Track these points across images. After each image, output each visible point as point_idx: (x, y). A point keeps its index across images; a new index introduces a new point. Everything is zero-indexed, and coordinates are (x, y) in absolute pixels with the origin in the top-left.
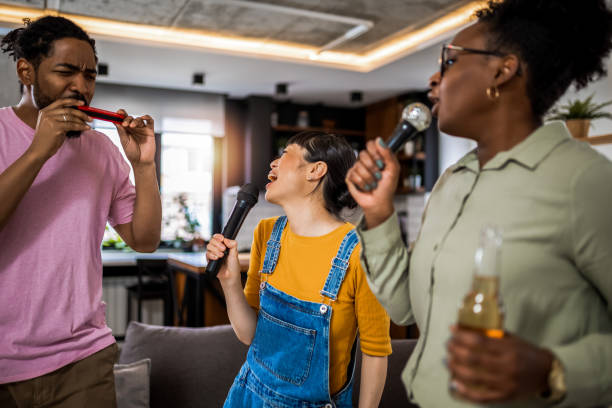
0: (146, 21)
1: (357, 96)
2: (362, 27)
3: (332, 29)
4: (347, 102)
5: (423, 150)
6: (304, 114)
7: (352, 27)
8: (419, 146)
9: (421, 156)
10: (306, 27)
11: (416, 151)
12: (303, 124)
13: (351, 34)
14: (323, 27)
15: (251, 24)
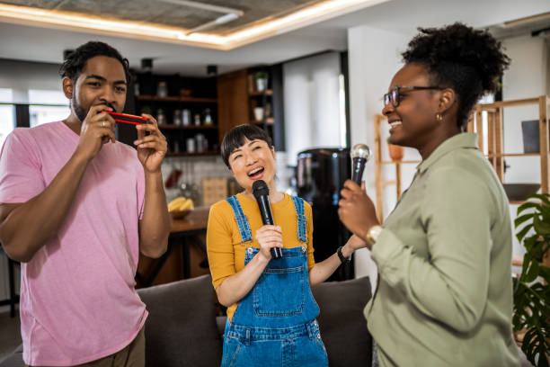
0: (30, 4)
1: (212, 68)
2: (232, 15)
3: (206, 16)
4: (204, 73)
5: (271, 115)
6: (162, 84)
7: (223, 14)
8: (268, 113)
9: (270, 121)
10: (182, 13)
11: (265, 117)
12: (162, 94)
13: (221, 20)
14: (198, 14)
15: (132, 10)
